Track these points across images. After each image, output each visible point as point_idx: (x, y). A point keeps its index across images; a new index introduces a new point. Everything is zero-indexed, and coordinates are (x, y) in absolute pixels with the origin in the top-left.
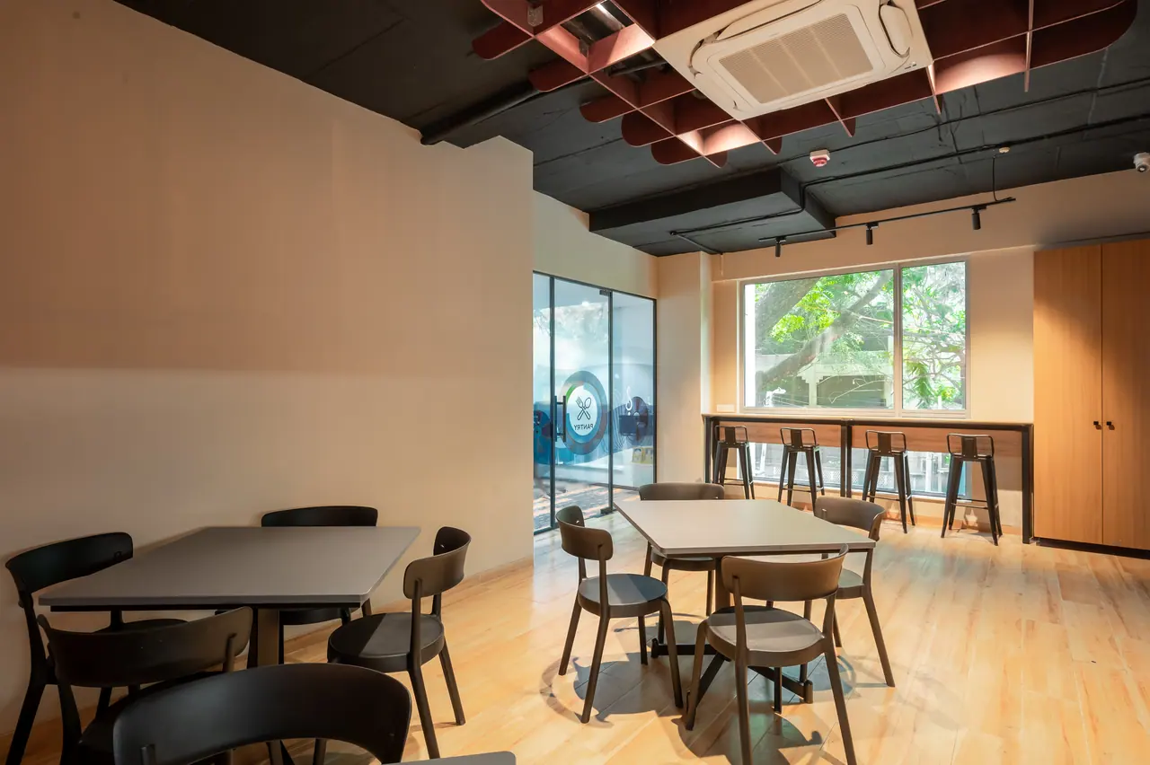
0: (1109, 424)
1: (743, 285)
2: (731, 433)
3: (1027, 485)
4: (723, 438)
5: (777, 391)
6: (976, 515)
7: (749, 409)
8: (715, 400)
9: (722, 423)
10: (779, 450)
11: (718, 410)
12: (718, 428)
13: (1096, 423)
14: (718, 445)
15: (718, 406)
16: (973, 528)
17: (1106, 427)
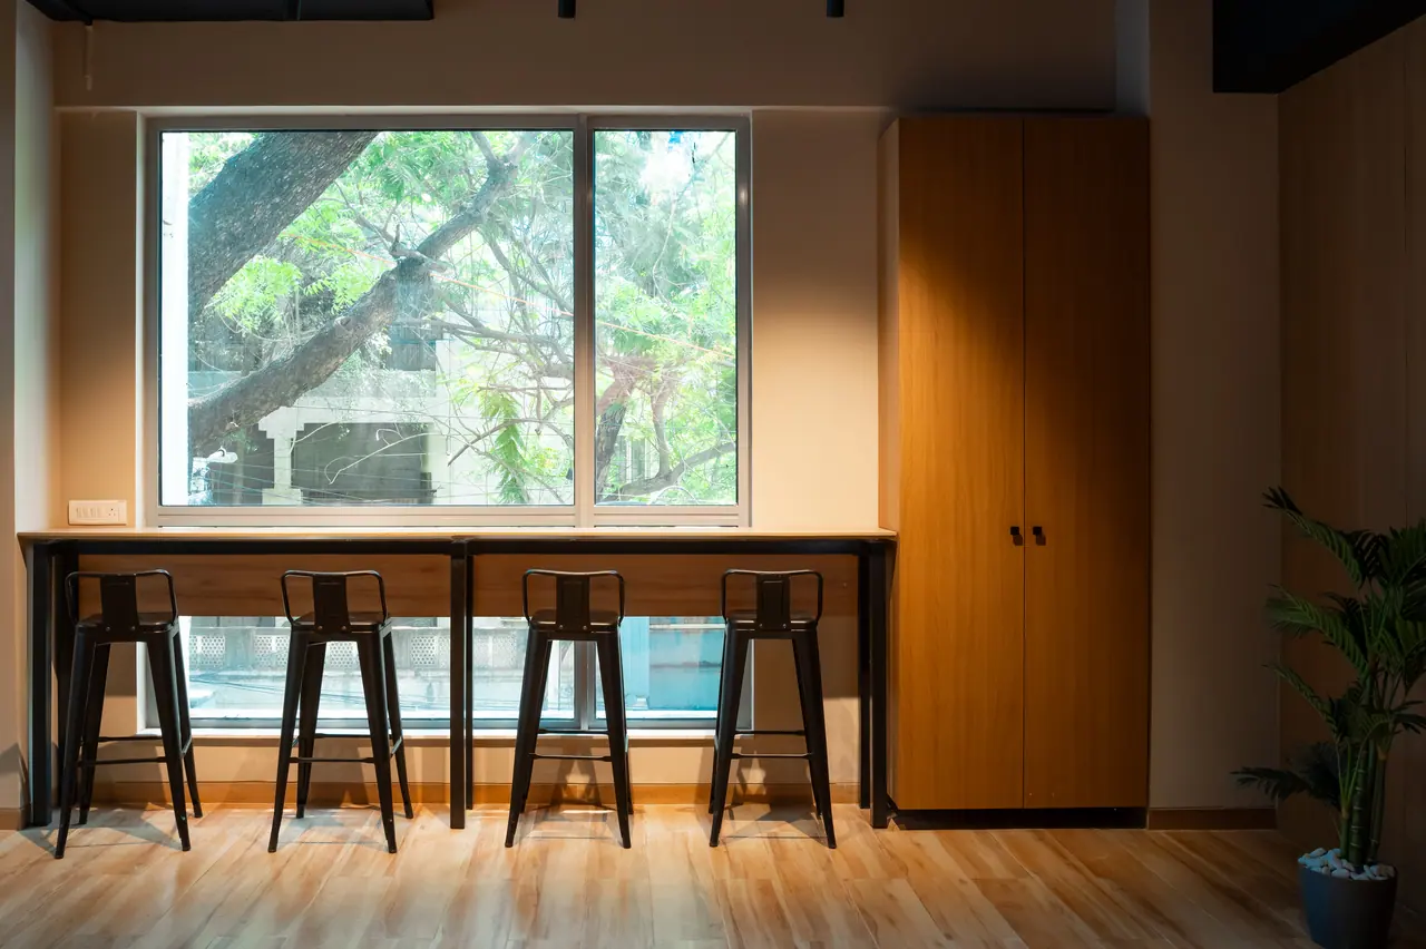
0: (1037, 531)
1: (156, 129)
2: (120, 593)
3: (873, 685)
4: (92, 608)
5: (216, 457)
6: (762, 766)
7: (178, 513)
8: (63, 485)
9: (86, 560)
10: (276, 640)
11: (73, 518)
12: (75, 581)
13: (1015, 531)
14: (78, 637)
15: (73, 504)
16: (757, 799)
17: (1030, 538)
